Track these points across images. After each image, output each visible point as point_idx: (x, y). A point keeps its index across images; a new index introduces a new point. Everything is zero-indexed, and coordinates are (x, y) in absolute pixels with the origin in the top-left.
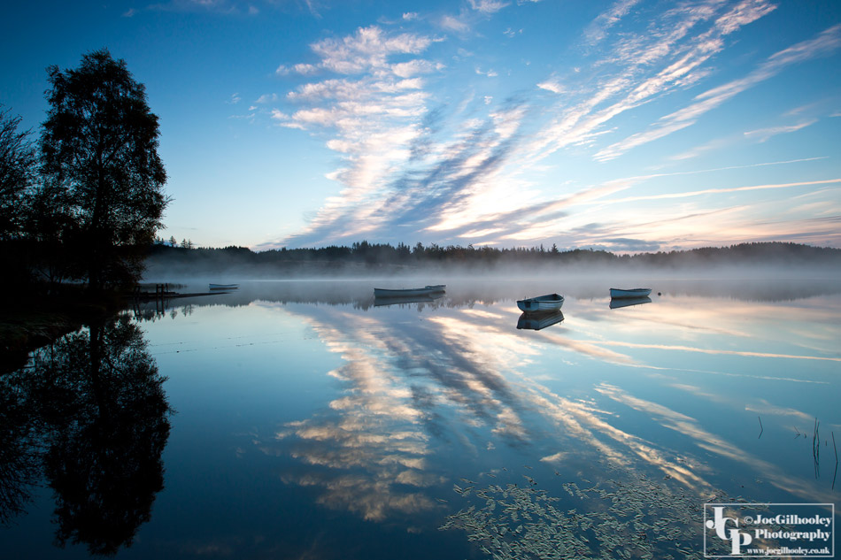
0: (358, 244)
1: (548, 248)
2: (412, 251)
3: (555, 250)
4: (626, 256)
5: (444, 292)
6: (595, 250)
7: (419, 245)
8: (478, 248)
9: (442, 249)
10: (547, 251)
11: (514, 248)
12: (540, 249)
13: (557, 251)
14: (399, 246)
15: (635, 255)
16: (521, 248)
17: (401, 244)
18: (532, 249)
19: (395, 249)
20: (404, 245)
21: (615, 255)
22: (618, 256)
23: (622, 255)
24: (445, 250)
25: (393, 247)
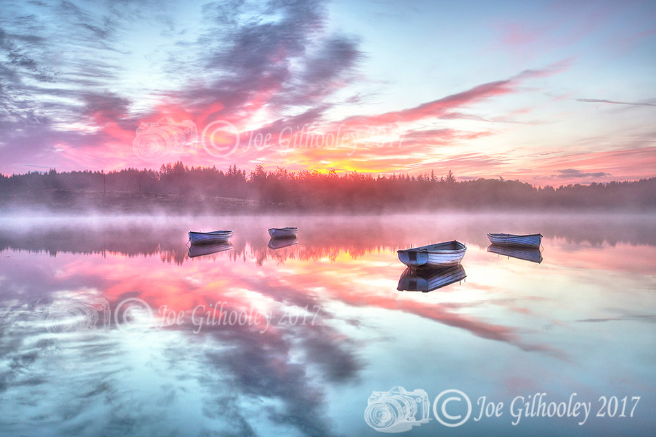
0: (169, 166)
1: (441, 176)
2: (248, 178)
3: (451, 179)
5: (295, 237)
7: (260, 169)
8: (343, 176)
9: (292, 175)
10: (439, 180)
11: (394, 176)
12: (431, 178)
13: (454, 180)
14: (230, 170)
15: (561, 187)
16: (403, 176)
17: (233, 167)
18: (420, 177)
19: (225, 174)
20: (237, 170)
21: (533, 186)
22: (538, 188)
23: (542, 188)
24: (297, 177)
25: (222, 172)
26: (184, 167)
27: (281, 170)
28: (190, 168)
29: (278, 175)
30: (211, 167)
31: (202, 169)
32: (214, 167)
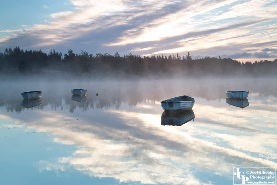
0: (10, 49)
2: (63, 57)
3: (189, 58)
4: (248, 64)
6: (222, 58)
7: (71, 52)
9: (91, 56)
10: (182, 59)
11: (154, 56)
12: (177, 57)
13: (191, 58)
14: (51, 52)
15: (256, 62)
16: (160, 56)
17: (53, 51)
18: (170, 57)
19: (47, 54)
20: (56, 52)
21: (239, 62)
22: (241, 63)
23: (244, 63)
24: (94, 57)
25: (46, 54)
26: (21, 50)
27: (85, 53)
28: (25, 51)
29: (83, 56)
30: (39, 51)
31: (33, 52)
32: (41, 51)
